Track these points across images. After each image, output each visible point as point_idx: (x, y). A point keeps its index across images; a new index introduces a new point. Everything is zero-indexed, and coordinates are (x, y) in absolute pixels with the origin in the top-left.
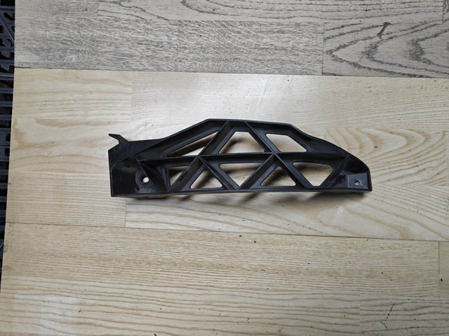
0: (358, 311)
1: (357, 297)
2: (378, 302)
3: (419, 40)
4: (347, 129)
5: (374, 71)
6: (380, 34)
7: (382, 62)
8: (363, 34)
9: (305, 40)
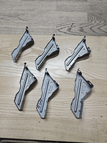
0: (67, 102)
1: (67, 98)
3: (82, 27)
4: (63, 48)
6: (71, 26)
7: (72, 32)
8: (67, 26)
9: (51, 27)
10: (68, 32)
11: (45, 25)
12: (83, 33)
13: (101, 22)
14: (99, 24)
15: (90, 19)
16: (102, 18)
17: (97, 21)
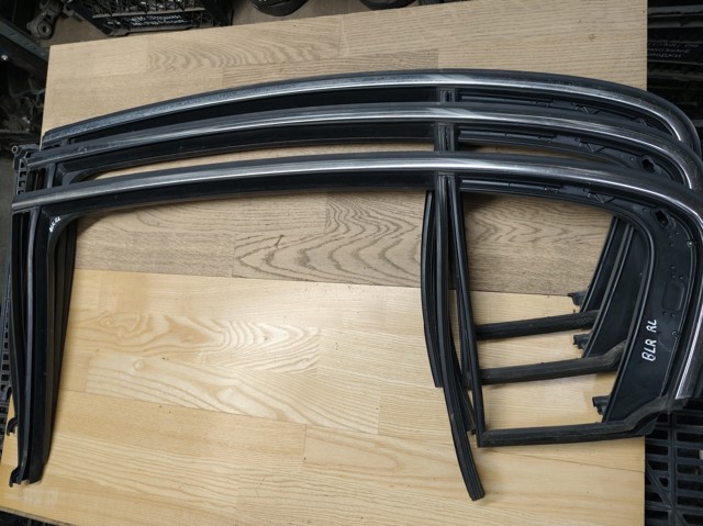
0: (238, 477)
1: (239, 466)
2: (255, 472)
3: (306, 249)
4: (246, 323)
5: (270, 276)
6: (276, 245)
7: (276, 267)
8: (264, 244)
9: (221, 248)
10: (265, 267)
11: (204, 241)
12: (307, 270)
13: (364, 230)
14: (359, 237)
15: (332, 220)
16: (372, 214)
17: (352, 227)
